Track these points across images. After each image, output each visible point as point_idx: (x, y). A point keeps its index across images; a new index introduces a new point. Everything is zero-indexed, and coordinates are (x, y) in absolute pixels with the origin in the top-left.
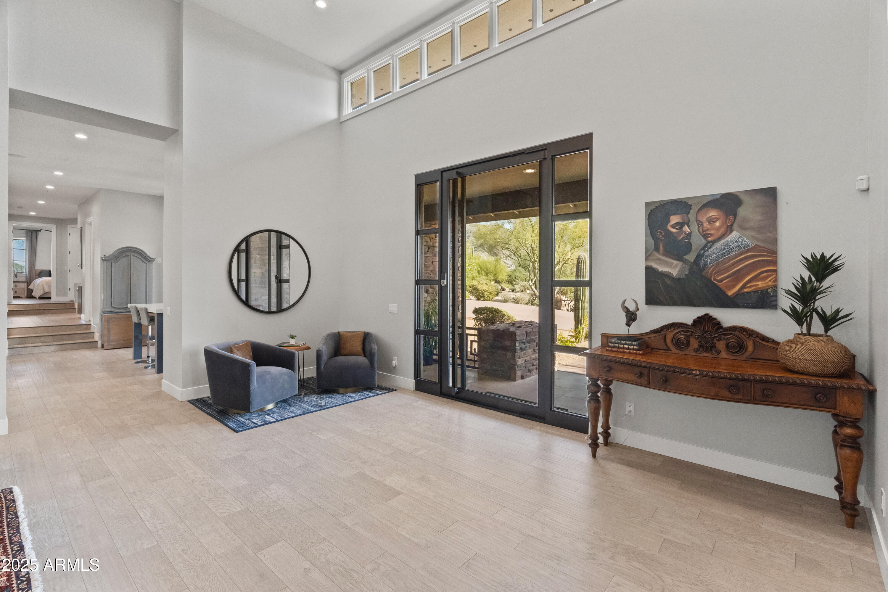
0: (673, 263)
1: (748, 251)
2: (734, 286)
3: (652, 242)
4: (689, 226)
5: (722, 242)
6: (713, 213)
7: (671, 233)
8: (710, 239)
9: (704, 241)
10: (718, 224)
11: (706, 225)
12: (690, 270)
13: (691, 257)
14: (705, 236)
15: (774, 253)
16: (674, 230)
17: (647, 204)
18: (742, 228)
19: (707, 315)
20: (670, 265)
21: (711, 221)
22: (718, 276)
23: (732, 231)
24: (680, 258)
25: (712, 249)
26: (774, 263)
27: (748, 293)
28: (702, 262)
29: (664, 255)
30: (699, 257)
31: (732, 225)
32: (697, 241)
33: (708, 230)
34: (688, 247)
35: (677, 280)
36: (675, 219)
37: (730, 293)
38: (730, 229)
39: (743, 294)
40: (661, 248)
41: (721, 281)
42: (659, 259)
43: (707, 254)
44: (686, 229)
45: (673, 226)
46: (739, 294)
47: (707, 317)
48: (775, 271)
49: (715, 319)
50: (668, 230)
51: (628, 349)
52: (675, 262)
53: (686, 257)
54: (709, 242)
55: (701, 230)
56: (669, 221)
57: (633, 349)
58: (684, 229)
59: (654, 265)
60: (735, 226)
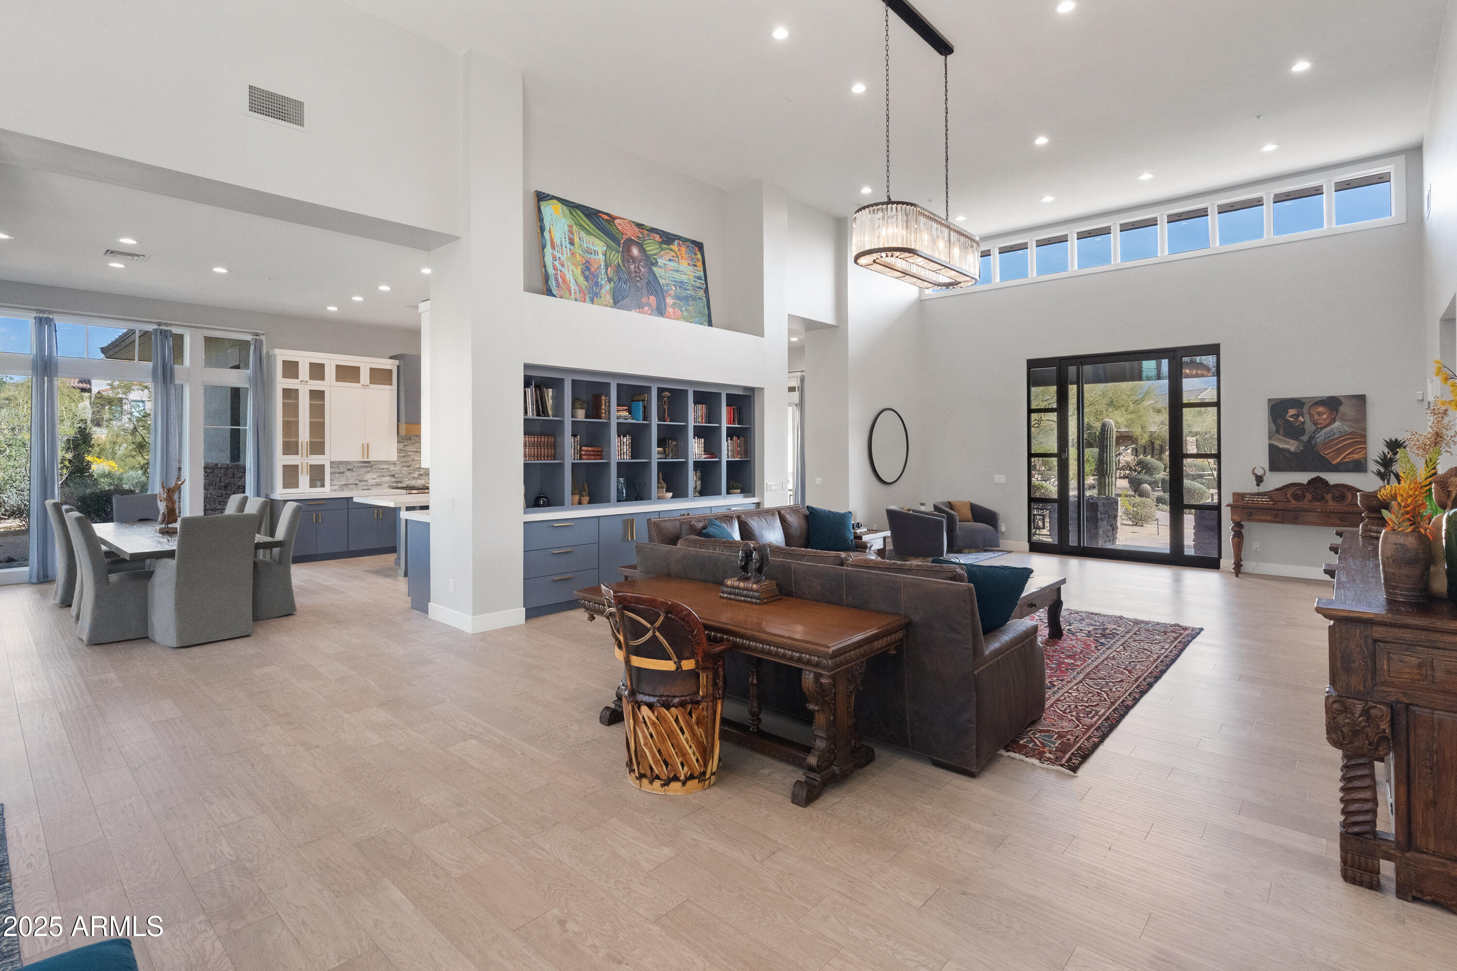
0: (1291, 442)
1: (1347, 435)
2: (1337, 458)
3: (1274, 427)
4: (1303, 417)
5: (1328, 428)
6: (1321, 409)
7: (1289, 421)
8: (1319, 426)
9: (1314, 428)
10: (1325, 416)
11: (1316, 417)
12: (1304, 446)
13: (1305, 438)
14: (1315, 424)
15: (1364, 436)
16: (1292, 419)
17: (1269, 400)
18: (1342, 419)
19: (1318, 477)
20: (1288, 443)
21: (1319, 414)
22: (1326, 451)
23: (1335, 421)
24: (1297, 439)
25: (1321, 433)
26: (1365, 443)
27: (1347, 462)
28: (1313, 442)
29: (1284, 436)
30: (1312, 438)
31: (1335, 418)
32: (1309, 427)
33: (1318, 420)
34: (1303, 431)
35: (1294, 454)
36: (1292, 412)
37: (1334, 462)
38: (1334, 421)
39: (1344, 463)
40: (1281, 432)
41: (1328, 454)
42: (1279, 439)
43: (1316, 436)
44: (1301, 419)
45: (1291, 417)
46: (1340, 463)
47: (1318, 479)
48: (1366, 448)
49: (1324, 479)
50: (1287, 420)
51: (1261, 501)
52: (1293, 441)
53: (1301, 438)
54: (1318, 428)
55: (1312, 420)
56: (1287, 413)
57: (1266, 501)
58: (1299, 419)
59: (1276, 443)
60: (1337, 418)
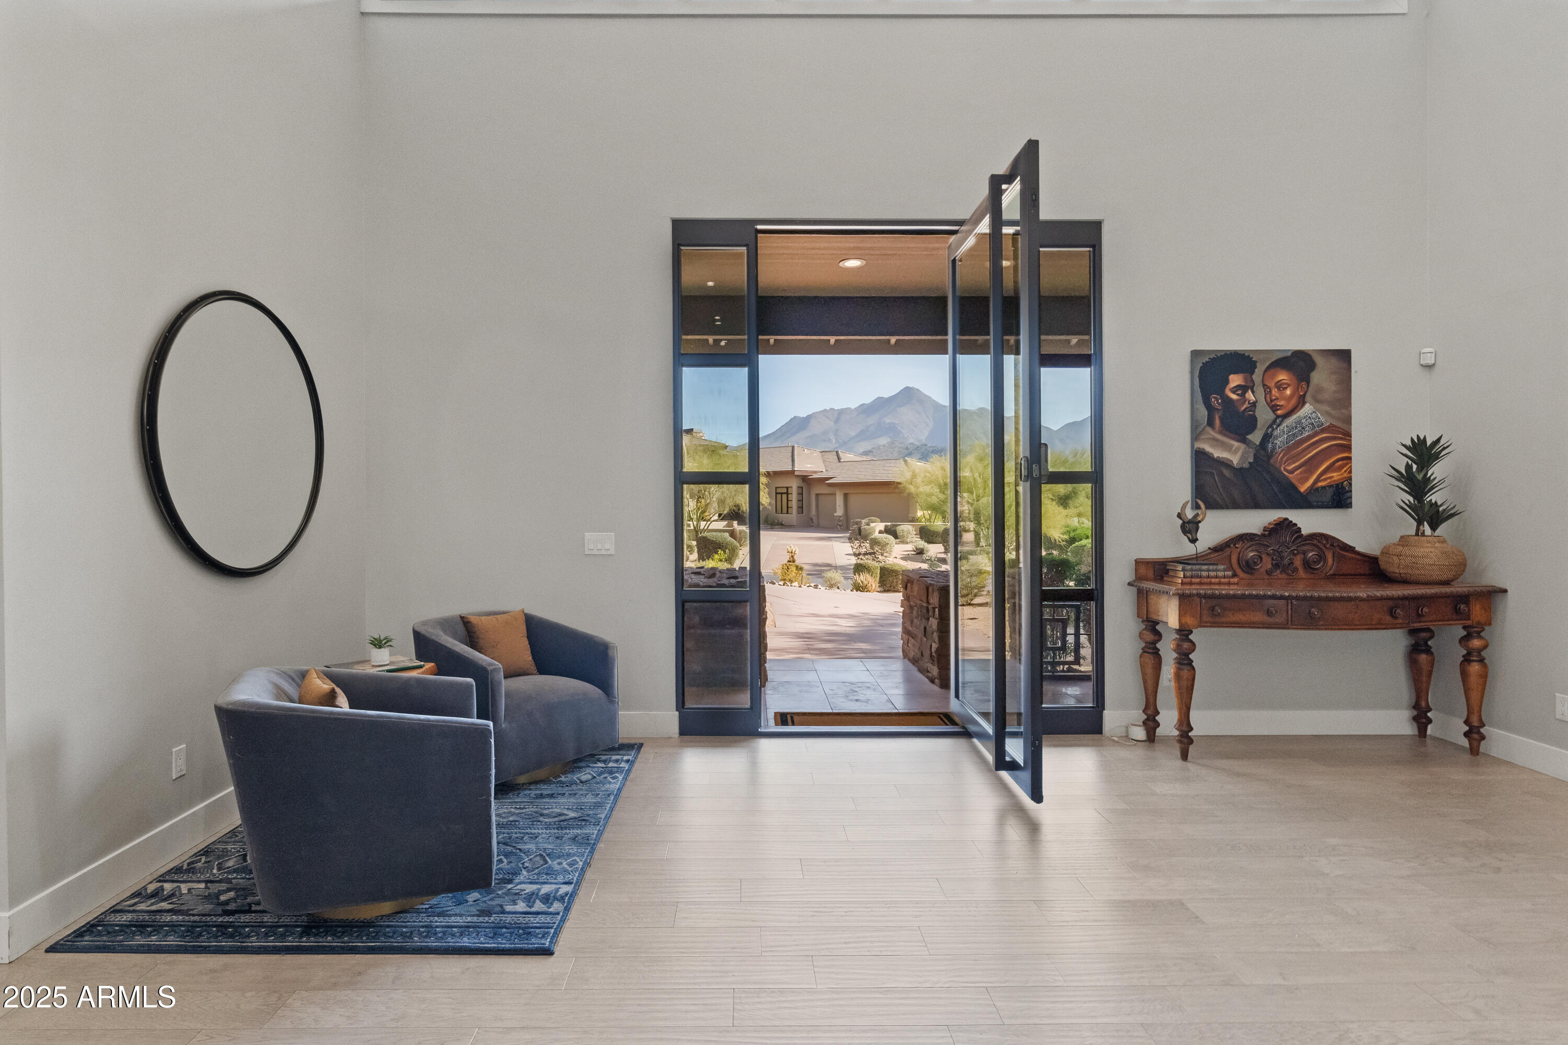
0: (1232, 446)
1: (1323, 431)
2: (1307, 479)
3: (1203, 412)
4: (1253, 392)
5: (1294, 417)
6: (1283, 376)
7: (1231, 400)
8: (1279, 412)
9: (1271, 416)
10: (1288, 392)
11: (1275, 392)
12: (1255, 455)
13: (1256, 437)
14: (1274, 408)
15: (1348, 435)
16: (1234, 397)
17: (1195, 354)
18: (1317, 401)
19: (1286, 519)
20: (1228, 448)
21: (1280, 386)
22: (1290, 464)
23: (1304, 403)
25: (1282, 427)
26: (1348, 448)
27: (1323, 488)
28: (1270, 445)
29: (1221, 433)
30: (1267, 437)
31: (1304, 395)
33: (1277, 399)
35: (1239, 471)
36: (1235, 380)
37: (1303, 489)
38: (1302, 402)
39: (1317, 489)
40: (1217, 422)
41: (1291, 472)
43: (1276, 433)
44: (1250, 396)
45: (1234, 391)
46: (1313, 490)
48: (1350, 458)
50: (1228, 397)
52: (1236, 444)
53: (1249, 437)
54: (1278, 417)
55: (1268, 399)
56: (1227, 382)
58: (1247, 395)
59: (1208, 448)
60: (1308, 398)
